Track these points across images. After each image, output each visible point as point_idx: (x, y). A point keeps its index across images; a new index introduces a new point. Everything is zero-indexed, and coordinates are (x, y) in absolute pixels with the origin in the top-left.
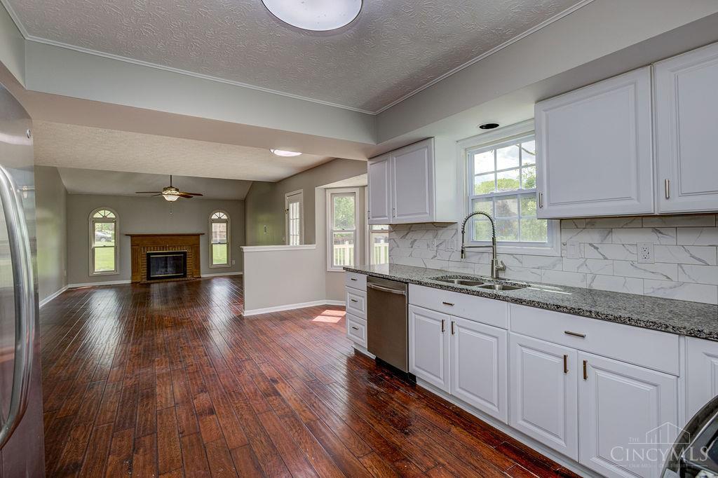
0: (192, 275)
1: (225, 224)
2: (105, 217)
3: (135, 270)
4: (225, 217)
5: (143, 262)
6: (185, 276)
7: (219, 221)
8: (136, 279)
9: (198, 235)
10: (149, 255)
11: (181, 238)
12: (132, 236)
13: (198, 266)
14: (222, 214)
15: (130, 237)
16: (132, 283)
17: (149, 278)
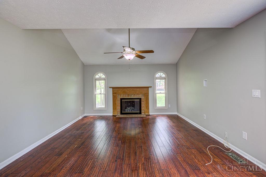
0: (145, 113)
1: (164, 81)
2: (100, 77)
3: (114, 108)
4: (164, 76)
5: (118, 103)
6: (140, 113)
7: (161, 78)
8: (115, 113)
9: (148, 88)
10: (121, 99)
11: (138, 89)
12: (113, 88)
13: (147, 107)
14: (162, 74)
15: (112, 89)
16: (113, 116)
17: (121, 113)
